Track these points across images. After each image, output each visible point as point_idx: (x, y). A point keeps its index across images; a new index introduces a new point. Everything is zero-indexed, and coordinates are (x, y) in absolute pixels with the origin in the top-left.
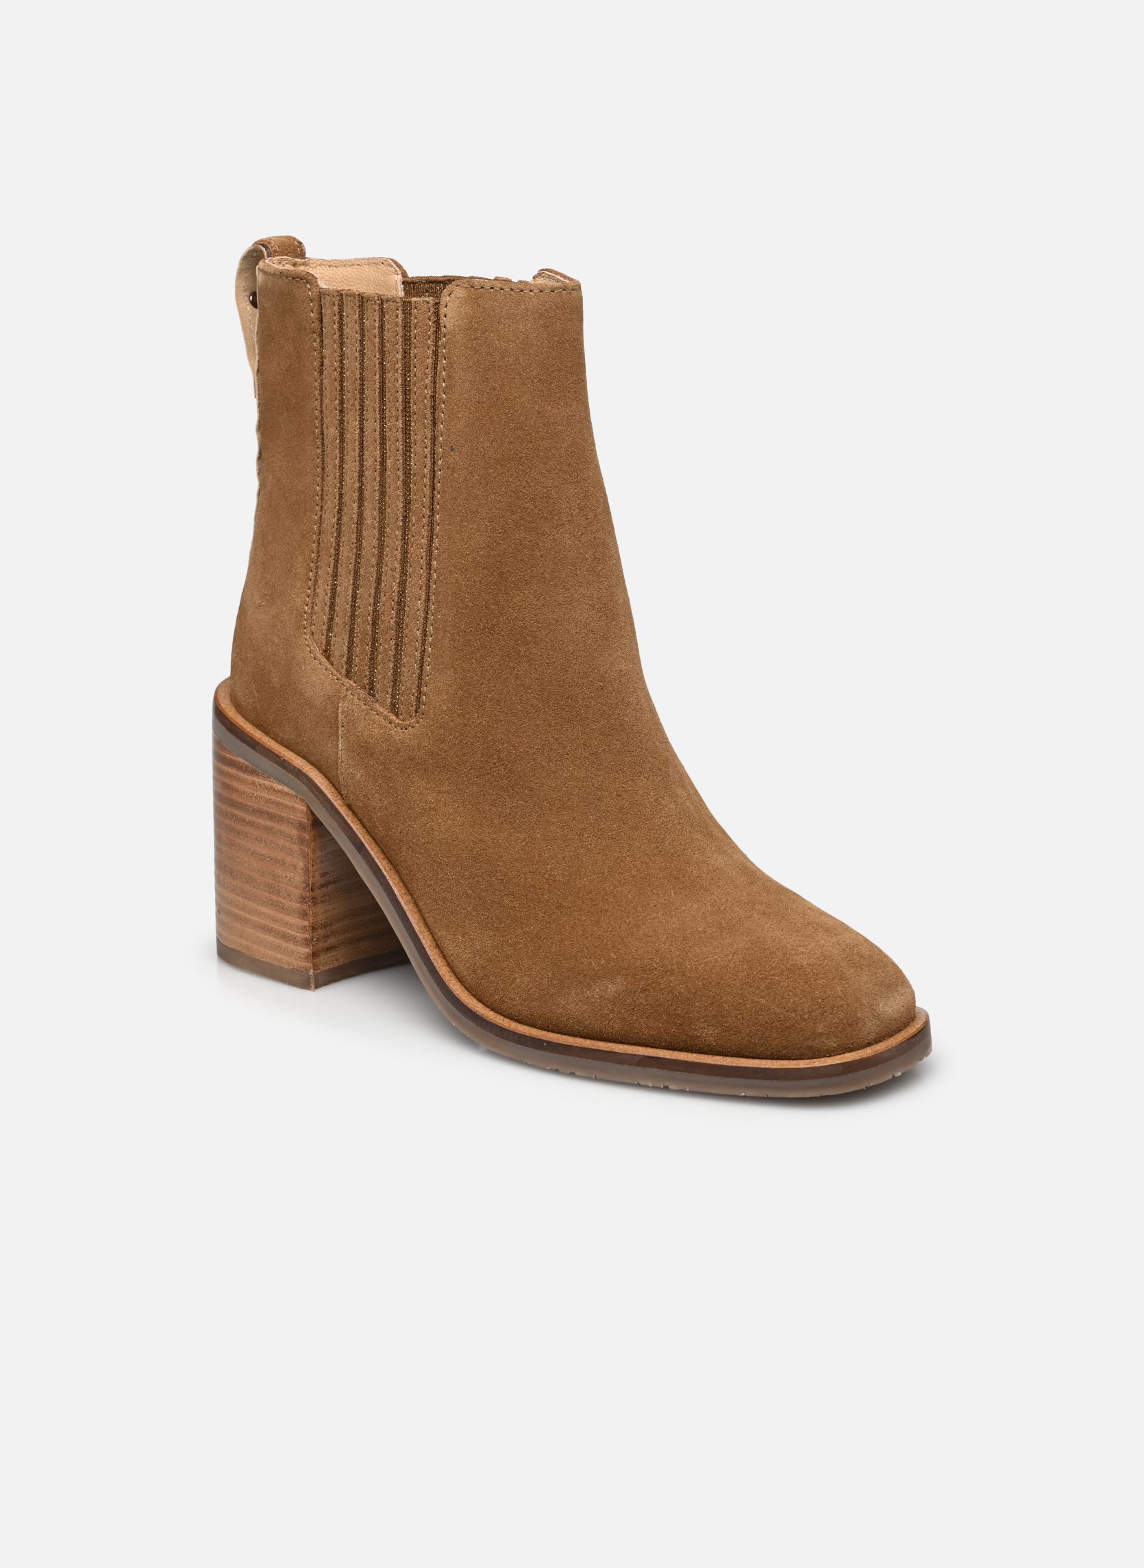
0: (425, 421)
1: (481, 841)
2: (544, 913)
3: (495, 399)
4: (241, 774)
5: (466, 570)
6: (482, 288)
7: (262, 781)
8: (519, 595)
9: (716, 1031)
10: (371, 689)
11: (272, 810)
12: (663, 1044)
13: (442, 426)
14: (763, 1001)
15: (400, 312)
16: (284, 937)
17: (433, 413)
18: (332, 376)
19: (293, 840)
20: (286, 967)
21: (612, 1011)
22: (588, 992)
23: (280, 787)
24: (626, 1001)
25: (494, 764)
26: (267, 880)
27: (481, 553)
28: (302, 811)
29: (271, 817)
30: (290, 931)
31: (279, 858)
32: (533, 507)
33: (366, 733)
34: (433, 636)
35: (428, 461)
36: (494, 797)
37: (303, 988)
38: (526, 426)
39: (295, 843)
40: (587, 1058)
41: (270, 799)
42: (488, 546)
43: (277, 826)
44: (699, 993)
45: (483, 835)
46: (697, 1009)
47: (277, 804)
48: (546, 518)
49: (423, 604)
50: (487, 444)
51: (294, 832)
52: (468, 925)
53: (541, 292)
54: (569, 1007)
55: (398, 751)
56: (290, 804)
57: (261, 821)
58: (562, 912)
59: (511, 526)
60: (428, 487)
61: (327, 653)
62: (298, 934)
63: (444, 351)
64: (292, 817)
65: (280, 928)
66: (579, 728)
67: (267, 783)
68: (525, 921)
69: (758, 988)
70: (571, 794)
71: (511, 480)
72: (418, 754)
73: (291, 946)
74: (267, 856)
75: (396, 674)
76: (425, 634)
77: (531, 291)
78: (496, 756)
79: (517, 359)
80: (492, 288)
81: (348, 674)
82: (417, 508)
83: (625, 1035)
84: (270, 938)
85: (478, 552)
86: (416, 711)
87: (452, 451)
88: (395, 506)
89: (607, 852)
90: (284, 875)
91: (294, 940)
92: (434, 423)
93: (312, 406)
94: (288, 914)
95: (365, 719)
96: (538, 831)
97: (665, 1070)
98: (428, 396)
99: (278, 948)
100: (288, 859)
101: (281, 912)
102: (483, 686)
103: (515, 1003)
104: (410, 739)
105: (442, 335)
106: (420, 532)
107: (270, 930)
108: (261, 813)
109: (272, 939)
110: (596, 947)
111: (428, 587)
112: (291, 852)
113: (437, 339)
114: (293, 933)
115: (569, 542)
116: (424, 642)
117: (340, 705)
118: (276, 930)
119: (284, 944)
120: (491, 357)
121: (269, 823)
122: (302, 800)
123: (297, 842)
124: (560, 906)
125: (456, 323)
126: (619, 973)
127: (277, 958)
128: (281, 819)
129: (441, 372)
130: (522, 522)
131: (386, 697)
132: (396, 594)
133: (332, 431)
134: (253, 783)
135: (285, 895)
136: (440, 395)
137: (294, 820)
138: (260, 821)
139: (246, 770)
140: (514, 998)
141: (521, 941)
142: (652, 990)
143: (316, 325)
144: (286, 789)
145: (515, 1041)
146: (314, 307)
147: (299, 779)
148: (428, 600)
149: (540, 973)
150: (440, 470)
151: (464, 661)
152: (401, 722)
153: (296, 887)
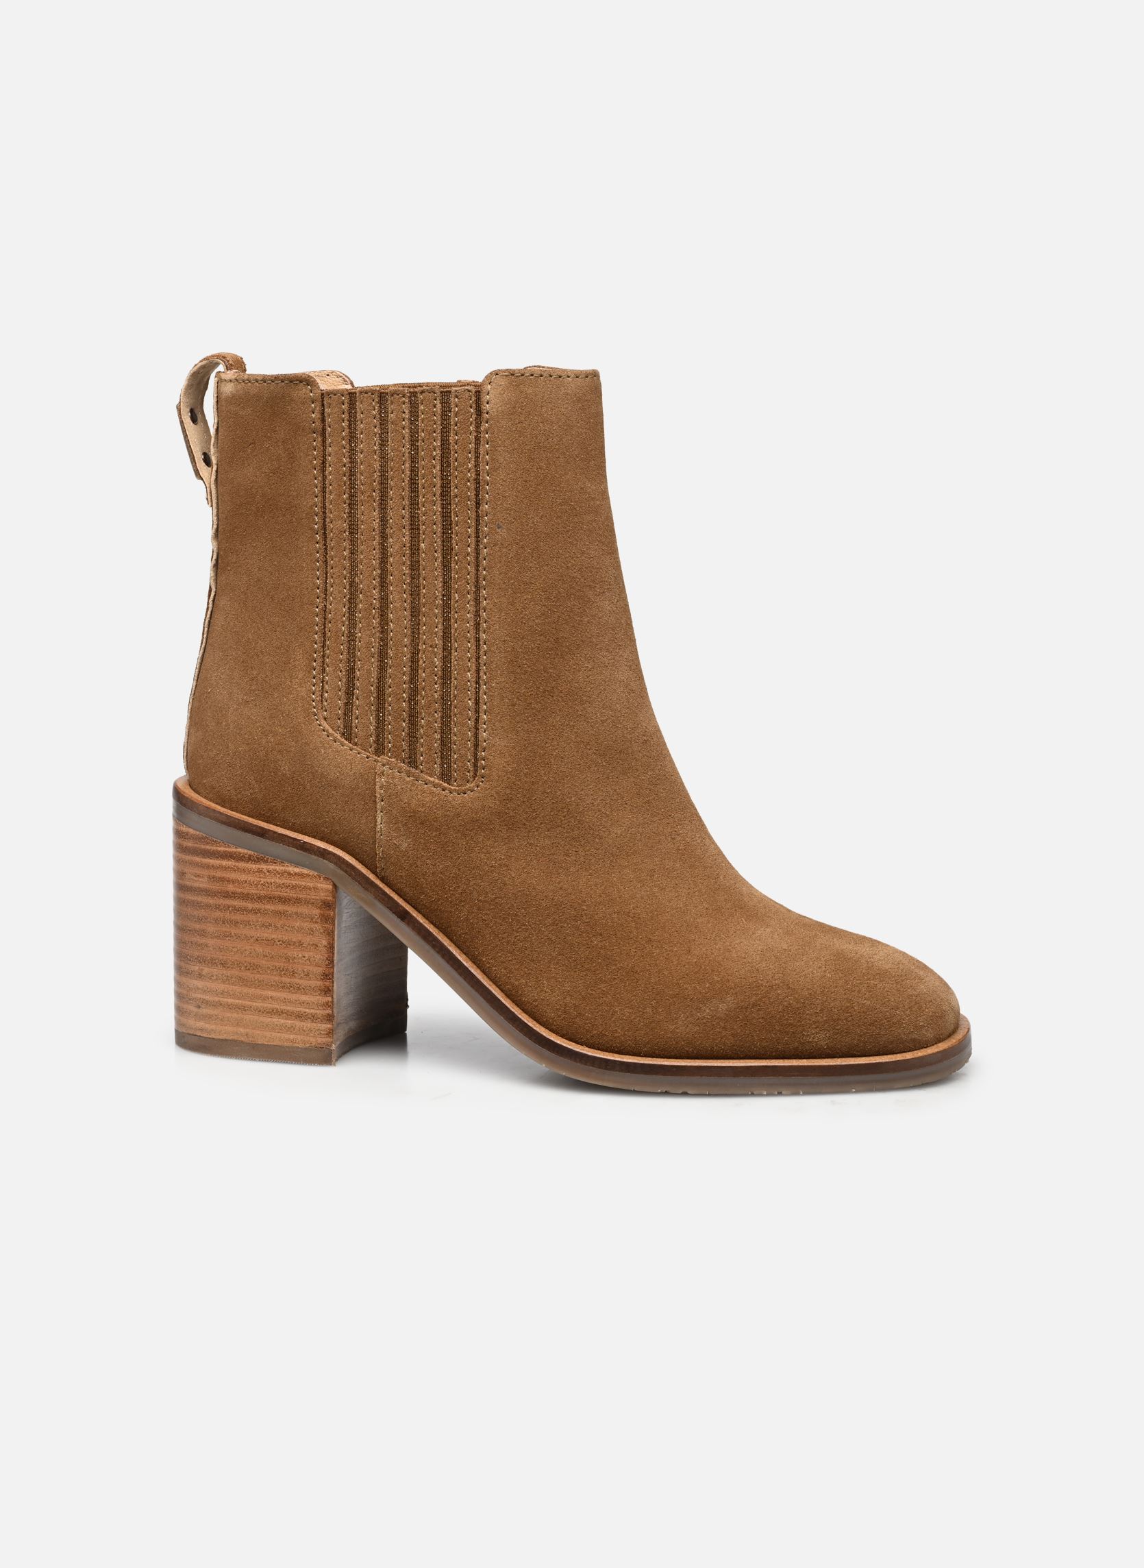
0: (469, 502)
1: (561, 888)
2: (636, 948)
3: (542, 477)
4: (242, 865)
5: (523, 638)
6: (522, 375)
7: (271, 867)
8: (573, 659)
9: (828, 1035)
10: (413, 762)
11: (285, 894)
12: (774, 1054)
13: (486, 506)
14: (869, 1003)
15: (438, 402)
16: (300, 1016)
17: (477, 495)
18: (341, 472)
19: (314, 920)
20: (301, 1046)
21: (725, 1028)
22: (698, 1014)
23: (297, 870)
24: (739, 1017)
25: (564, 817)
26: (277, 964)
27: (536, 621)
28: (327, 890)
29: (283, 900)
30: (307, 1010)
31: (294, 940)
32: (580, 577)
33: (415, 802)
34: (488, 704)
35: (472, 541)
36: (567, 848)
37: (322, 1064)
38: (572, 502)
39: (316, 922)
40: (701, 1076)
41: (283, 884)
42: (544, 614)
43: (291, 909)
44: (807, 1001)
45: (562, 884)
46: (808, 1016)
47: (293, 887)
48: (590, 587)
49: (475, 675)
50: (537, 519)
51: (316, 912)
52: (553, 970)
53: (577, 377)
54: (678, 1031)
55: (458, 815)
56: (311, 885)
57: (270, 907)
58: (652, 946)
59: (563, 595)
60: (472, 565)
61: (348, 734)
62: (318, 1012)
63: (487, 436)
64: (314, 897)
65: (294, 1009)
66: (632, 779)
67: (279, 868)
68: (617, 958)
69: (859, 991)
70: (635, 839)
71: (561, 551)
72: (482, 815)
73: (308, 1025)
74: (277, 941)
75: (445, 743)
76: (477, 703)
77: (569, 377)
78: (565, 810)
79: (561, 440)
80: (532, 375)
81: (379, 751)
82: (461, 585)
83: (736, 1050)
84: (276, 1020)
85: (534, 620)
86: (475, 775)
87: (499, 528)
88: (432, 587)
89: (678, 889)
90: (300, 955)
91: (313, 1018)
92: (478, 504)
93: (310, 504)
94: (305, 993)
95: (411, 790)
96: (613, 875)
97: (780, 1077)
98: (471, 479)
99: (290, 1029)
100: (307, 940)
101: (296, 993)
102: (547, 745)
103: (616, 1035)
104: (472, 802)
105: (484, 421)
106: (464, 608)
107: (280, 1013)
108: (270, 899)
109: (282, 1021)
110: (696, 973)
111: (478, 658)
112: (311, 932)
113: (478, 426)
114: (312, 1011)
115: (609, 608)
116: (477, 711)
117: (377, 780)
118: (288, 1011)
119: (298, 1024)
120: (536, 438)
121: (280, 907)
122: (327, 879)
123: (319, 920)
124: (649, 941)
125: (500, 409)
126: (727, 993)
127: (288, 1040)
128: (298, 901)
129: (484, 455)
130: (572, 591)
131: (434, 768)
132: (440, 669)
133: (338, 524)
134: (260, 871)
135: (302, 975)
136: (484, 477)
137: (317, 899)
138: (267, 907)
139: (250, 859)
140: (616, 1030)
141: (616, 977)
142: (762, 1004)
143: (318, 425)
144: (305, 871)
145: (622, 1071)
146: (315, 407)
147: (324, 859)
148: (478, 671)
149: (642, 1004)
150: (486, 548)
151: (525, 723)
152: (457, 788)
153: (317, 965)
